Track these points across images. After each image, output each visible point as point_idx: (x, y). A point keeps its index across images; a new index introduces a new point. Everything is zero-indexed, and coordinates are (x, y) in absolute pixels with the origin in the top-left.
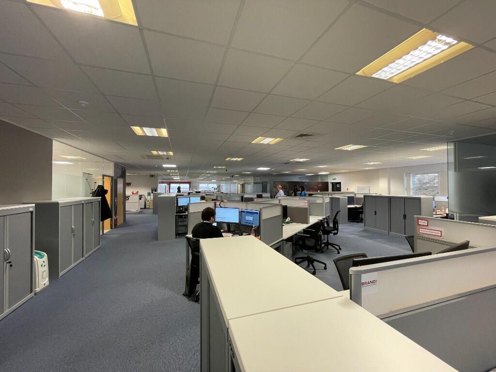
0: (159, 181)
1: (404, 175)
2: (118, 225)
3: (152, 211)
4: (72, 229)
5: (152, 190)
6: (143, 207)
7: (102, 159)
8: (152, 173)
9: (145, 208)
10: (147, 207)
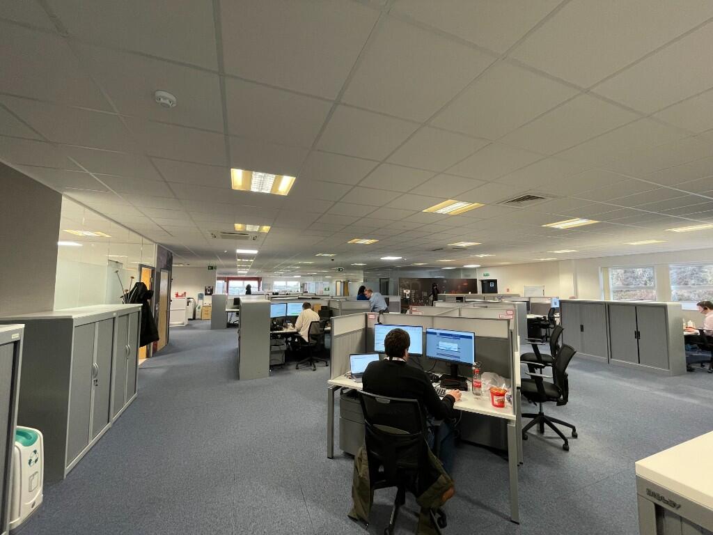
0: (217, 276)
1: (600, 270)
2: (158, 349)
3: (209, 323)
4: (93, 369)
5: (206, 290)
6: (192, 318)
7: (141, 238)
8: (213, 263)
9: (194, 319)
10: (197, 317)
